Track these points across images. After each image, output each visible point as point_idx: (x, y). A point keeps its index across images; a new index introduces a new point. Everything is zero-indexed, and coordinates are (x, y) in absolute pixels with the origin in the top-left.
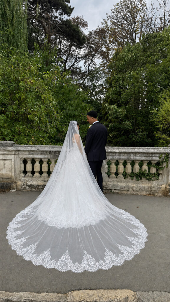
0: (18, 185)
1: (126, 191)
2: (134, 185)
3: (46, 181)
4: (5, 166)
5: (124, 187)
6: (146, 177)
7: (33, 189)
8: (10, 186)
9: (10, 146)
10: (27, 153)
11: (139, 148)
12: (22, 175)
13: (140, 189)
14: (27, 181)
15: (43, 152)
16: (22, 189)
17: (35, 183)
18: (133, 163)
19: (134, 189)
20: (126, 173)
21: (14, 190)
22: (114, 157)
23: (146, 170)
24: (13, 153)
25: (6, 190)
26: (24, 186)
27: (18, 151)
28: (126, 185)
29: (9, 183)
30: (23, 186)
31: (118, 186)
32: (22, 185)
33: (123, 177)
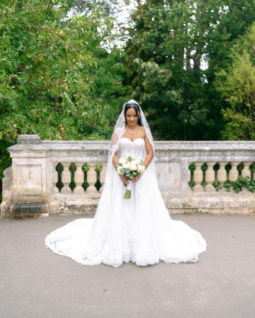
0: (52, 206)
1: (220, 209)
2: (232, 200)
3: (95, 199)
4: (32, 175)
5: (217, 204)
6: (248, 187)
7: (75, 212)
8: (41, 207)
9: (38, 144)
10: (65, 154)
11: (239, 143)
12: (56, 189)
13: (240, 205)
14: (65, 199)
15: (92, 152)
16: (59, 212)
17: (78, 202)
18: (228, 167)
19: (232, 205)
20: (218, 181)
21: (47, 215)
22: (202, 158)
23: (248, 176)
24: (44, 155)
25: (33, 215)
26: (61, 208)
27: (51, 150)
28: (220, 200)
29: (38, 203)
30: (59, 207)
31: (207, 202)
32: (59, 205)
33: (215, 189)
